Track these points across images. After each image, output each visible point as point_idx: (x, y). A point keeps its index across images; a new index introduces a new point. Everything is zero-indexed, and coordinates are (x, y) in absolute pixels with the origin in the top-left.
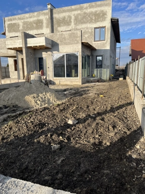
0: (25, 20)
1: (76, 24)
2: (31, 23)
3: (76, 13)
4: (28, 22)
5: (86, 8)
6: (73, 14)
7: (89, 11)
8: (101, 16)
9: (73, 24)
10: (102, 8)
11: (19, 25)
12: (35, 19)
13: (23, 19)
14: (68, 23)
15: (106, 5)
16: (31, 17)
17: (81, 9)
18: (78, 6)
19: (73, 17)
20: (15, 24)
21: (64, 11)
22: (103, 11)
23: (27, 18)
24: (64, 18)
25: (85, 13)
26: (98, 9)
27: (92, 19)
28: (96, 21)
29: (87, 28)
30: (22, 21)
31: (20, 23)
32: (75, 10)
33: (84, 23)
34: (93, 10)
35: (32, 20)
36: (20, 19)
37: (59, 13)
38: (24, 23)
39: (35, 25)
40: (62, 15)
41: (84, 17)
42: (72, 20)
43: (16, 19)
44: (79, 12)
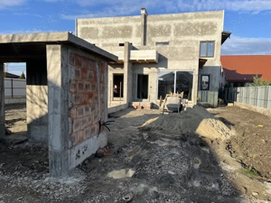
0: (108, 25)
1: (176, 35)
2: (115, 30)
3: (177, 22)
4: (111, 27)
5: (191, 18)
6: (173, 24)
7: (194, 21)
9: (172, 34)
10: (212, 20)
11: (97, 30)
12: (122, 25)
13: (104, 23)
14: (166, 33)
15: (217, 16)
16: (116, 23)
17: (185, 18)
18: (180, 15)
19: (173, 27)
20: (92, 28)
21: (162, 19)
22: (211, 23)
23: (110, 23)
24: (161, 27)
25: (189, 24)
26: (207, 21)
27: (197, 31)
28: (203, 34)
29: (191, 41)
30: (104, 26)
33: (188, 34)
34: (200, 21)
35: (116, 25)
36: (100, 23)
37: (154, 20)
38: (105, 29)
39: (120, 32)
40: (158, 23)
41: (188, 28)
42: (172, 31)
43: (94, 22)
44: (181, 21)
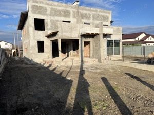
0: (54, 7)
1: (93, 20)
2: (59, 11)
3: (93, 13)
4: (57, 9)
5: (99, 12)
6: (91, 13)
7: (101, 14)
8: (106, 18)
9: (91, 19)
10: (107, 14)
11: (46, 9)
12: (64, 8)
13: (51, 5)
14: (88, 18)
16: (59, 6)
17: (96, 11)
18: (94, 9)
19: (92, 15)
21: (86, 10)
22: (107, 16)
23: (55, 5)
24: (86, 14)
25: (98, 15)
27: (102, 19)
28: (104, 21)
30: (51, 7)
31: (48, 8)
32: (93, 11)
34: (103, 14)
35: (60, 8)
37: (82, 10)
38: (52, 9)
39: (63, 13)
40: (84, 12)
41: (98, 17)
42: (91, 17)
